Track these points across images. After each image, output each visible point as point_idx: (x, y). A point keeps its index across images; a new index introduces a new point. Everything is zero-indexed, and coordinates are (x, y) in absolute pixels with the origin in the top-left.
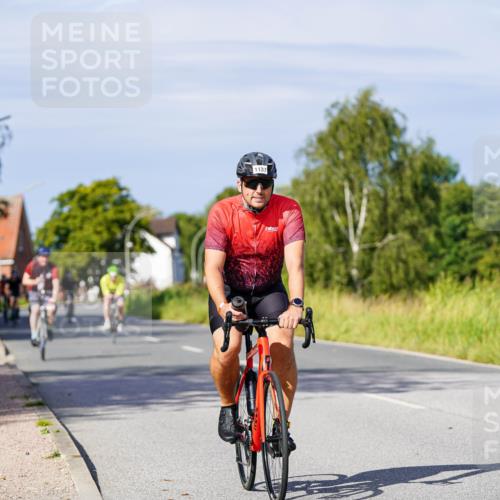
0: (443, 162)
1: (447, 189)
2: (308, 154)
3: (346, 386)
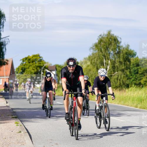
0: (132, 52)
1: (133, 59)
2: (93, 49)
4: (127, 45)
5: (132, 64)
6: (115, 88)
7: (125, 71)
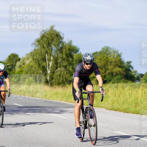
0: (75, 48)
1: (76, 55)
2: (35, 44)
3: (45, 111)
4: (70, 41)
5: (74, 60)
6: (57, 84)
7: (68, 67)
